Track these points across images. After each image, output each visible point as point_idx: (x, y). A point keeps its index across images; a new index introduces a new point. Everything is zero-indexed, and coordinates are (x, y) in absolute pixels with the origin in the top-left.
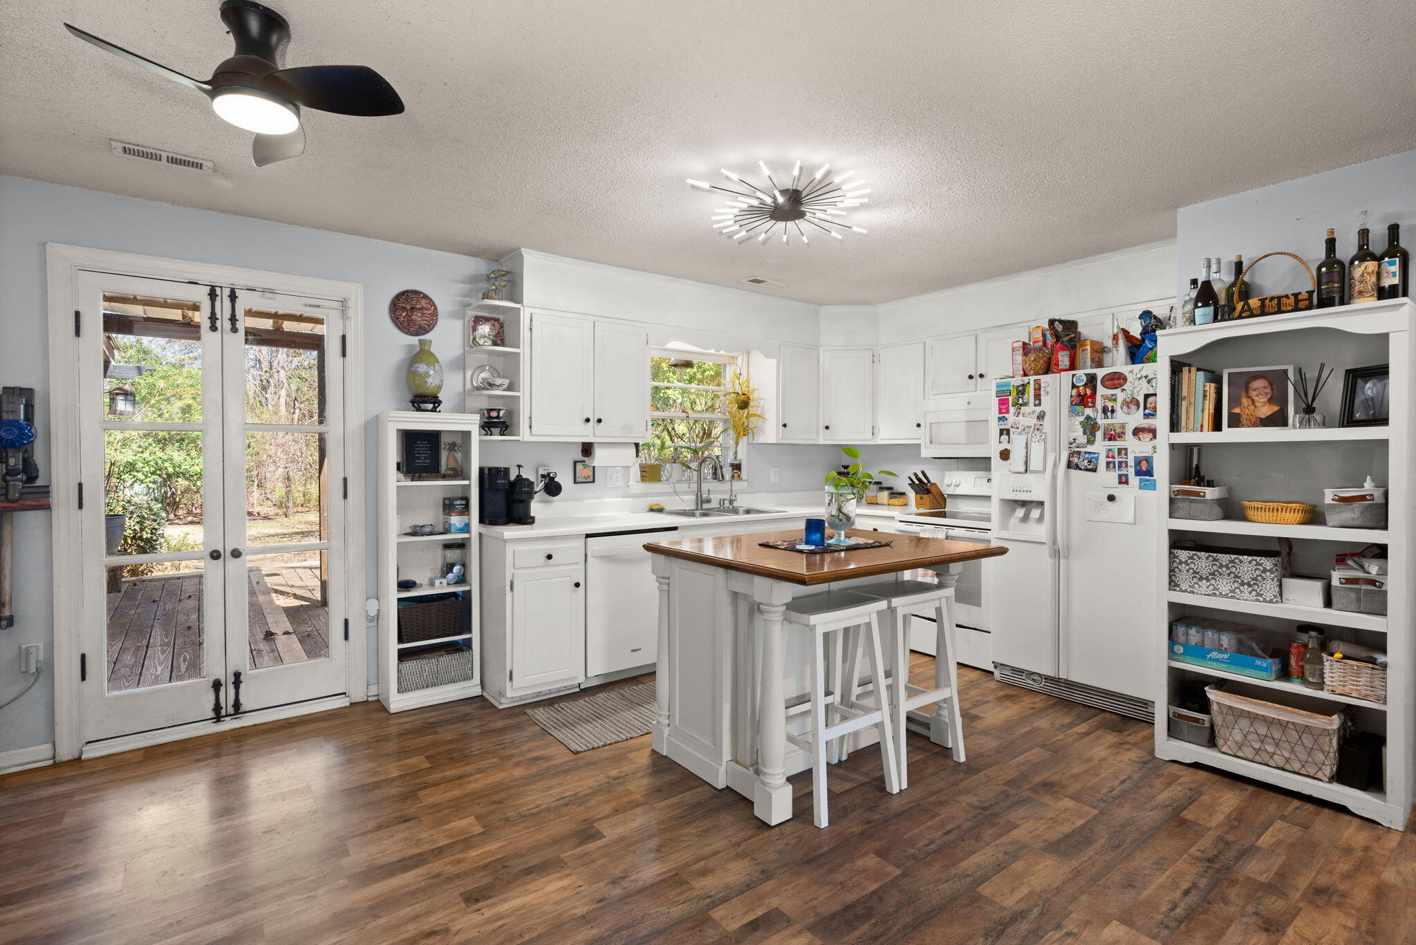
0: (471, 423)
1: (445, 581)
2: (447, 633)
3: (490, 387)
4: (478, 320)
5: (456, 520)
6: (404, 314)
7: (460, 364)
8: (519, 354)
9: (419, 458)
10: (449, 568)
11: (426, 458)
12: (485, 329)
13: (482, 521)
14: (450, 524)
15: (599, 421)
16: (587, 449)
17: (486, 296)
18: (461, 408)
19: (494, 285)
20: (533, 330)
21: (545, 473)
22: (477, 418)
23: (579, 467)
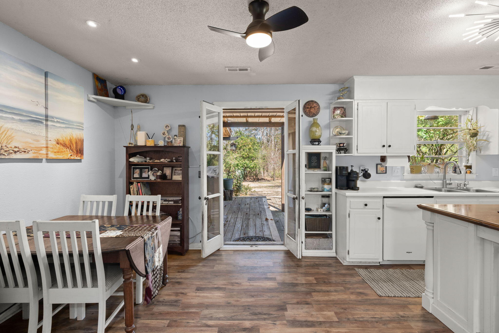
0: (333, 149)
1: (322, 210)
2: (323, 230)
3: (340, 135)
4: (335, 109)
5: (326, 187)
6: (308, 110)
7: (328, 126)
8: (352, 120)
9: (313, 163)
10: (324, 205)
11: (315, 163)
12: (338, 112)
13: (336, 187)
14: (324, 188)
15: (390, 146)
16: (383, 159)
17: (339, 98)
18: (329, 144)
19: (342, 93)
20: (358, 109)
21: (363, 169)
22: (336, 147)
23: (379, 166)
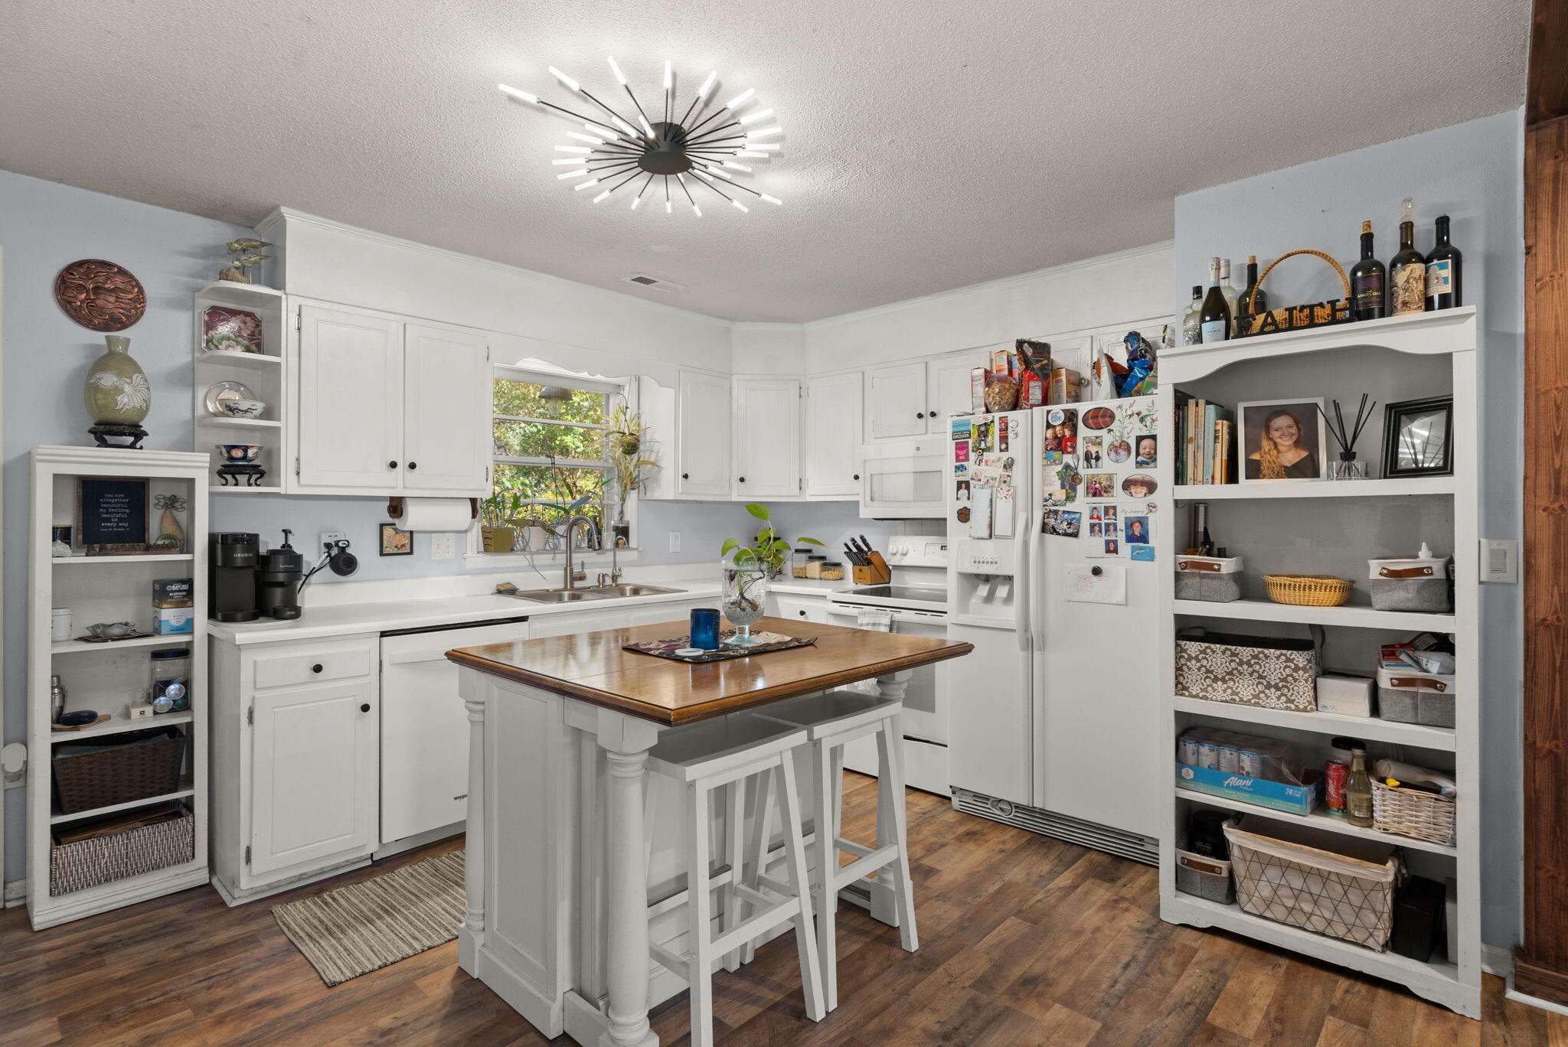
0: (198, 467)
1: (149, 710)
2: (149, 791)
3: (231, 413)
4: (216, 314)
5: (170, 615)
6: (83, 296)
7: (186, 378)
8: (279, 364)
9: (109, 520)
10: (161, 687)
11: (121, 520)
12: (225, 329)
13: (212, 614)
14: (160, 621)
15: (413, 466)
16: (396, 507)
17: (224, 275)
18: (187, 444)
19: (238, 260)
20: (302, 329)
21: (332, 541)
22: (208, 459)
23: (388, 532)
